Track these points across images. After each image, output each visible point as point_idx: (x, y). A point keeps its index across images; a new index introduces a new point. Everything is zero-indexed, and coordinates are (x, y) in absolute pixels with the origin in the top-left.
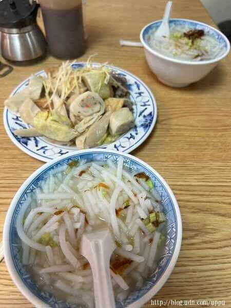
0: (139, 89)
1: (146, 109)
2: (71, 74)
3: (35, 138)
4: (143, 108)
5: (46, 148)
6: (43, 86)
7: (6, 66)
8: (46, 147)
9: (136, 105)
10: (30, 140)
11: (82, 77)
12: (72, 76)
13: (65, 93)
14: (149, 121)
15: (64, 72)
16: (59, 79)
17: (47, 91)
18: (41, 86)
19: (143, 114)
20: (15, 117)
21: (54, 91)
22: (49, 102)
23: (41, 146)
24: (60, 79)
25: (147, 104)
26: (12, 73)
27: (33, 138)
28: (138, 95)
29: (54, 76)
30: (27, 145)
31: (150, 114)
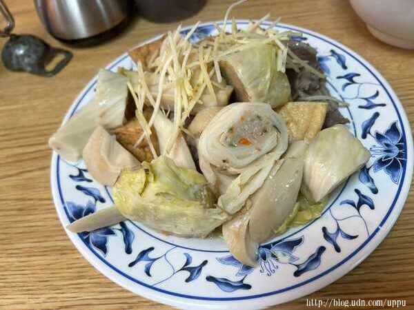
0: (345, 67)
1: (377, 115)
2: (191, 57)
3: (122, 224)
4: (369, 114)
5: (151, 255)
6: (130, 94)
7: (59, 51)
8: (152, 249)
9: (347, 106)
10: (111, 232)
11: (220, 63)
12: (195, 63)
13: (183, 110)
14: (396, 151)
15: (174, 56)
16: (163, 73)
17: (139, 104)
18: (125, 95)
19: (373, 130)
20: (76, 173)
21: (156, 106)
22: (147, 133)
23: (140, 251)
24: (167, 74)
25: (375, 101)
26: (71, 64)
27: (119, 227)
28: (345, 81)
29: (151, 65)
30: (105, 250)
31: (393, 129)
